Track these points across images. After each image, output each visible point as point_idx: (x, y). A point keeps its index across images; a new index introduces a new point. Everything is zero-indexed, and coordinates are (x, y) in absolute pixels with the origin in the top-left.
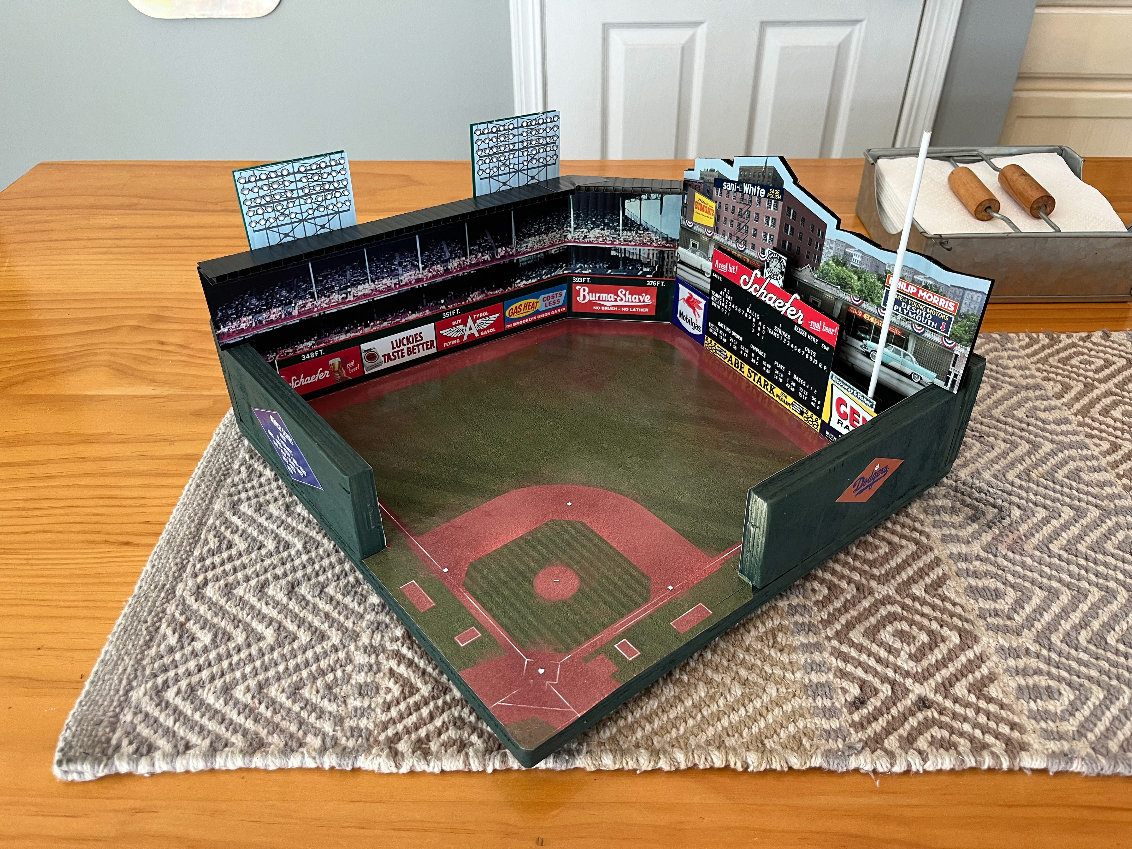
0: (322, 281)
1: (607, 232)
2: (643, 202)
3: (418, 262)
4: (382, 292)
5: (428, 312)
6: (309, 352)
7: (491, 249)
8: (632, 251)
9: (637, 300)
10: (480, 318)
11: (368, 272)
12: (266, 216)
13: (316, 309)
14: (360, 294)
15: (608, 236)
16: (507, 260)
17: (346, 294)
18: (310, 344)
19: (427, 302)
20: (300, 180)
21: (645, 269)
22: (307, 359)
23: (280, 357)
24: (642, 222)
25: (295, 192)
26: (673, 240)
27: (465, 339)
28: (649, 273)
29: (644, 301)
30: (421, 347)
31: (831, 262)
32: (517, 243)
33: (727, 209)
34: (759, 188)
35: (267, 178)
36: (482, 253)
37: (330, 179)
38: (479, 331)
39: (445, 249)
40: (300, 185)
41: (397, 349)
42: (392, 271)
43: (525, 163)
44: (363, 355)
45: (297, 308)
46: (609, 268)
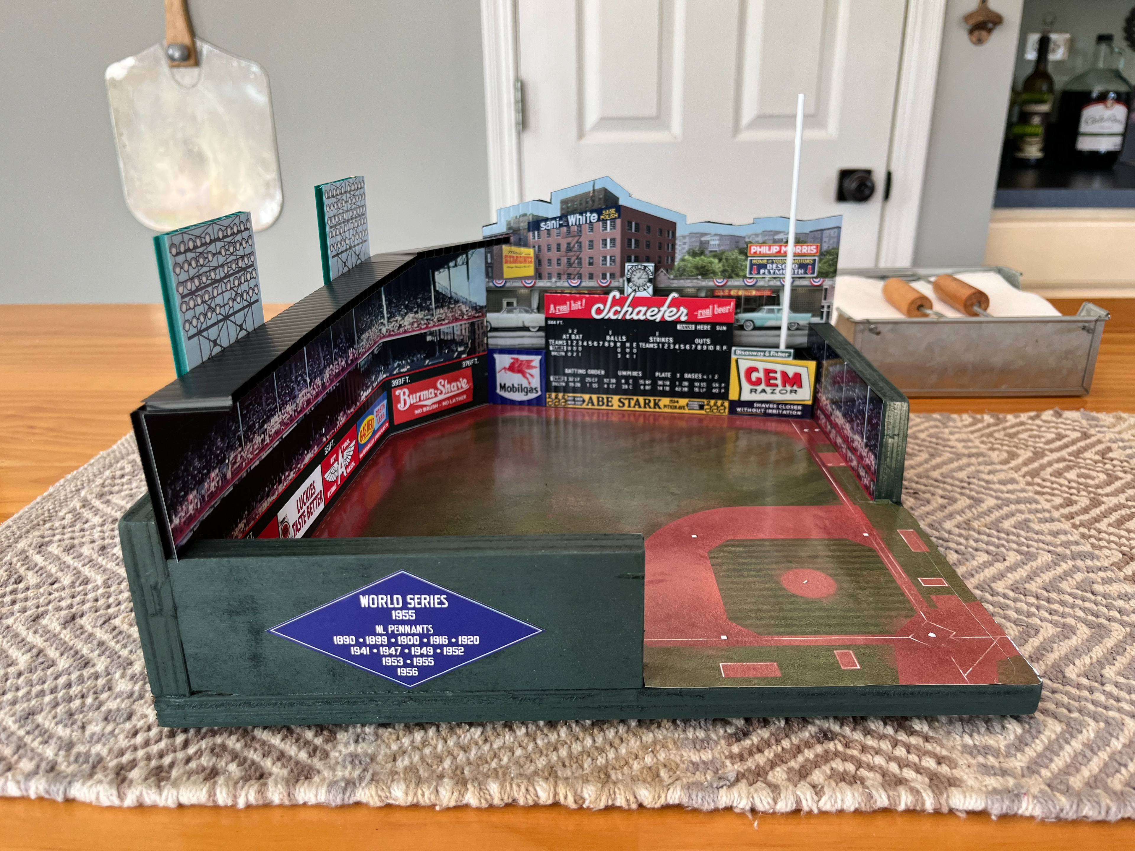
2: (452, 270)
3: (306, 375)
4: (286, 425)
5: (316, 450)
7: (345, 351)
8: (446, 331)
9: (456, 388)
10: (345, 449)
11: (277, 395)
12: (197, 311)
13: (244, 465)
14: (273, 431)
16: (354, 366)
17: (264, 433)
18: (242, 525)
19: (314, 435)
20: (220, 253)
21: (460, 349)
24: (453, 295)
25: (218, 271)
26: (482, 308)
27: (339, 482)
28: (464, 352)
29: (462, 388)
30: (315, 503)
31: (687, 257)
32: (358, 342)
33: (549, 249)
34: (588, 214)
35: (194, 247)
36: (341, 357)
37: (242, 251)
38: (346, 468)
39: (321, 357)
40: (220, 260)
41: (301, 512)
42: (291, 391)
44: (280, 529)
45: (230, 466)
46: (426, 358)
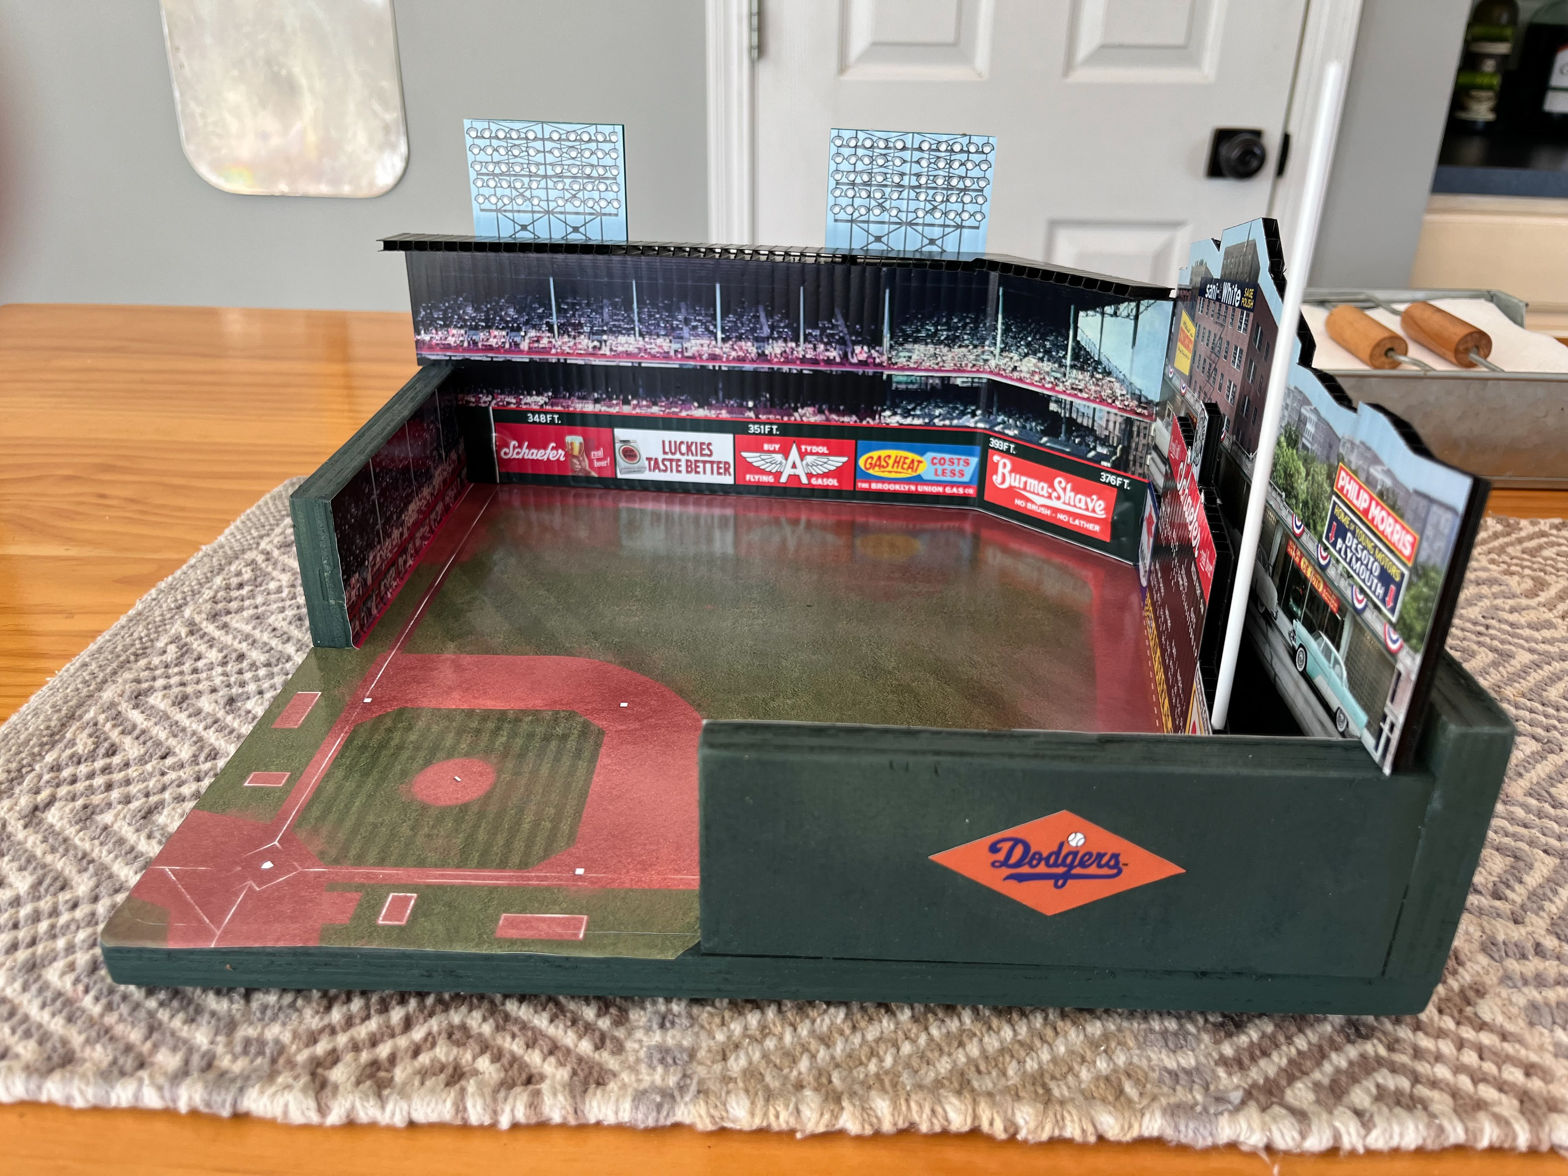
0: (566, 311)
1: (1047, 366)
2: (1107, 319)
3: (715, 326)
4: (654, 357)
5: (724, 414)
6: (539, 413)
7: (842, 342)
8: (1082, 410)
9: (1083, 505)
10: (812, 454)
11: (636, 318)
12: (499, 192)
13: (553, 351)
14: (620, 349)
15: (1048, 373)
16: (870, 371)
17: (600, 342)
18: (541, 400)
19: (724, 398)
20: (550, 152)
21: (1099, 449)
22: (534, 422)
23: (497, 404)
24: (1103, 359)
25: (542, 167)
26: (1149, 403)
27: (783, 479)
28: (1106, 458)
29: (1094, 511)
30: (708, 466)
31: (1282, 439)
32: (891, 347)
33: (1203, 338)
34: (1236, 289)
35: (505, 137)
36: (826, 344)
37: (594, 160)
38: (810, 476)
39: (763, 319)
40: (550, 158)
41: (670, 456)
42: (673, 329)
43: (921, 214)
44: (618, 445)
45: (527, 341)
46: (1044, 433)
